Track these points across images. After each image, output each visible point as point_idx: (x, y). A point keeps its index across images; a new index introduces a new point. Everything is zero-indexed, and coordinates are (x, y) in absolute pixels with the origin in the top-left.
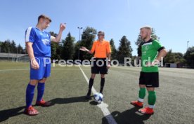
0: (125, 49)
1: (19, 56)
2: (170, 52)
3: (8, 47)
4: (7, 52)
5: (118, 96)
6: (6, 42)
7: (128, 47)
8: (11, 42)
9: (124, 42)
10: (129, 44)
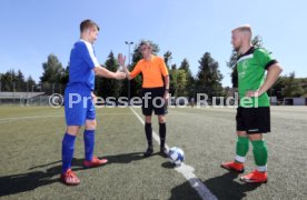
0: (209, 76)
1: (31, 95)
2: (292, 77)
3: (12, 82)
4: (12, 91)
5: (208, 153)
6: (8, 74)
7: (215, 72)
8: (17, 74)
9: (207, 64)
10: (215, 66)
